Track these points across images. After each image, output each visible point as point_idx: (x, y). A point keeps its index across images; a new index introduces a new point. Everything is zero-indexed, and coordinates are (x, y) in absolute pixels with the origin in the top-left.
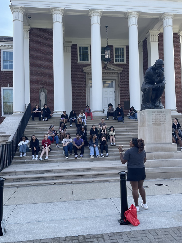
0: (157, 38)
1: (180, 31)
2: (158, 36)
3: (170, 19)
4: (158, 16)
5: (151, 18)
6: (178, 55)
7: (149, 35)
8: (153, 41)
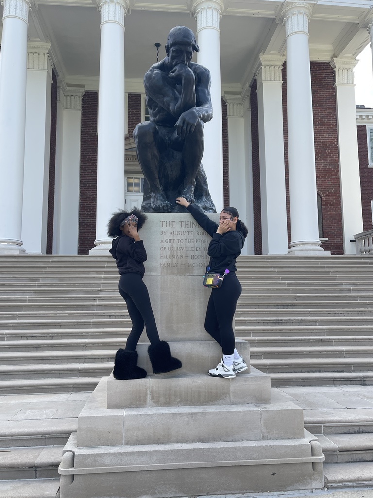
0: (278, 74)
1: (335, 56)
2: (281, 69)
3: (300, 16)
4: (273, 12)
5: (257, 16)
6: (332, 113)
7: (261, 64)
8: (268, 79)
